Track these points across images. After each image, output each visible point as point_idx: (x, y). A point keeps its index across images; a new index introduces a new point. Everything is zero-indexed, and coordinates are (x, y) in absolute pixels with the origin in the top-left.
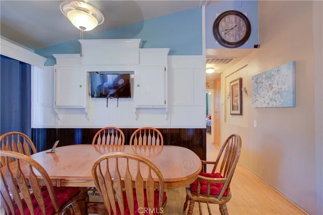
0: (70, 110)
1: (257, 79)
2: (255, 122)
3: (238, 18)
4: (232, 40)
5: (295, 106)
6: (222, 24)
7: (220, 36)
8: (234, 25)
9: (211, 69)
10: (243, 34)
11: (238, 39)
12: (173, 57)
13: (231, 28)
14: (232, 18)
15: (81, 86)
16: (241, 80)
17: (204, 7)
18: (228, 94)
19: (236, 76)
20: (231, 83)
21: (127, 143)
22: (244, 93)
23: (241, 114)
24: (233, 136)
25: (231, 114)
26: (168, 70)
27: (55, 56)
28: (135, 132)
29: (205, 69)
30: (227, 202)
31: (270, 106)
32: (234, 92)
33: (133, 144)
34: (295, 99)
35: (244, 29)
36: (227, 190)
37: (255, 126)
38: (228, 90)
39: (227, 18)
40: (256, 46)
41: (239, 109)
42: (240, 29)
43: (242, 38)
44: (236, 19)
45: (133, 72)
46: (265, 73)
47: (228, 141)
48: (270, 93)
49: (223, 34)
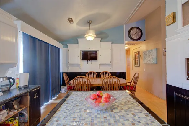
0: (72, 65)
1: (145, 53)
2: (145, 69)
3: (138, 29)
4: (135, 38)
5: (157, 63)
6: (132, 32)
7: (131, 37)
8: (136, 32)
9: (127, 47)
10: (139, 36)
11: (138, 38)
12: (113, 44)
13: (135, 33)
14: (135, 29)
15: (78, 56)
16: (139, 52)
17: (124, 26)
18: (133, 57)
19: (137, 50)
20: (135, 53)
21: (98, 77)
22: (140, 57)
23: (139, 66)
24: (136, 73)
25: (135, 66)
26: (112, 50)
27: (68, 44)
28: (101, 73)
29: (125, 47)
30: (135, 92)
31: (149, 63)
32: (136, 57)
33: (100, 77)
34: (157, 61)
35: (140, 34)
36: (135, 89)
37: (145, 71)
38: (134, 56)
39: (133, 30)
40: (144, 40)
41: (138, 64)
42: (138, 34)
43: (139, 37)
44: (137, 30)
45: (98, 51)
46: (148, 51)
47: (135, 75)
48: (150, 58)
49: (132, 36)
